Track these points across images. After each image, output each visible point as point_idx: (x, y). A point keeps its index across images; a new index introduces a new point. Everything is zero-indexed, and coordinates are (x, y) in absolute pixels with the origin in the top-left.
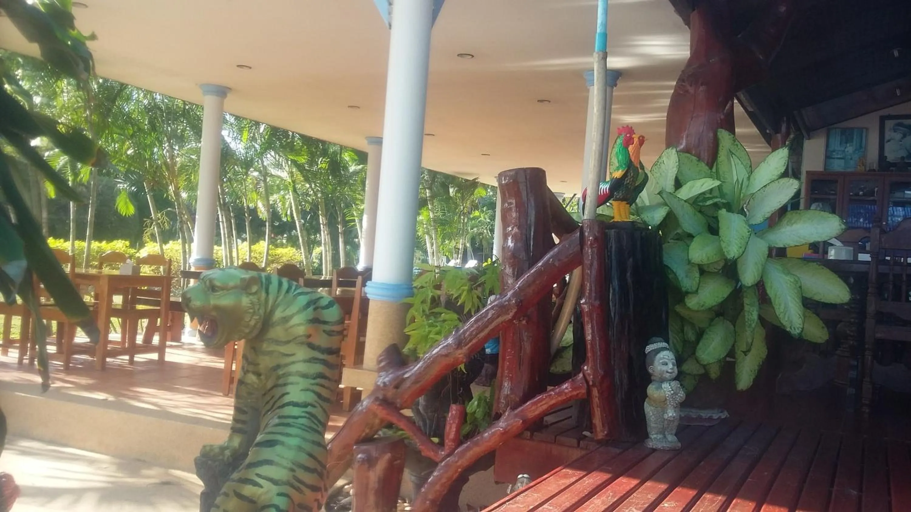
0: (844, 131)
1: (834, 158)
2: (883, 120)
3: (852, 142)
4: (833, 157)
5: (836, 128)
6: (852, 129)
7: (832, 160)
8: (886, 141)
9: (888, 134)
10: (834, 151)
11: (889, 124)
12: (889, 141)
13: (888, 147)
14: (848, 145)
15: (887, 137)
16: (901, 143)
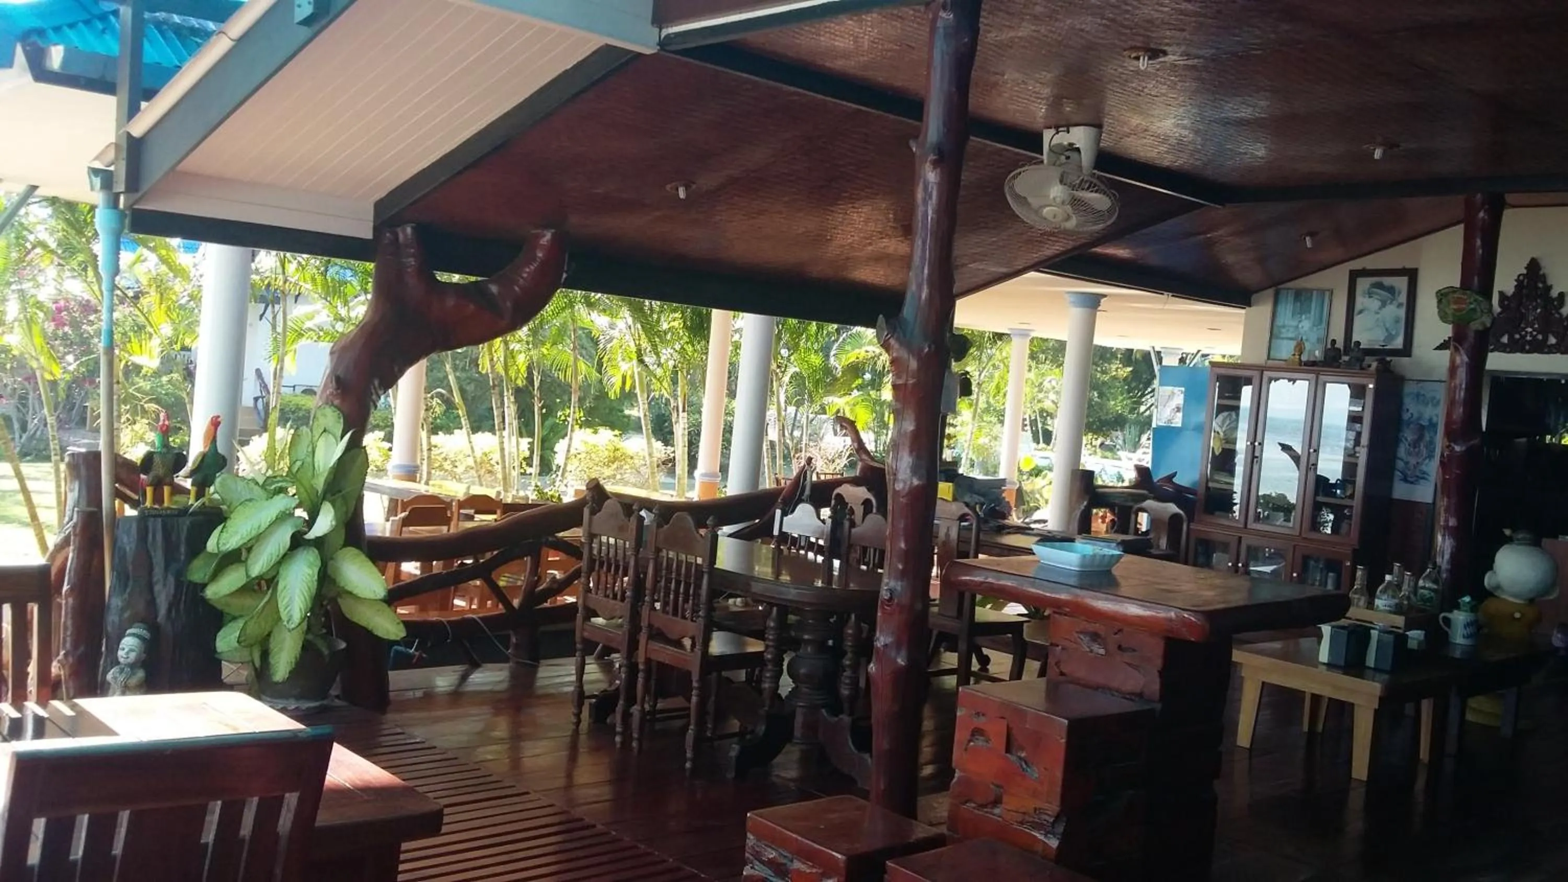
0: (1299, 295)
1: (1283, 338)
2: (1354, 276)
3: (1310, 312)
4: (1282, 336)
5: (1288, 289)
6: (1311, 291)
7: (1279, 341)
8: (1356, 311)
9: (1361, 301)
10: (1284, 327)
11: (1363, 284)
12: (1361, 312)
13: (1359, 322)
14: (1304, 317)
15: (1358, 306)
16: (1378, 316)
